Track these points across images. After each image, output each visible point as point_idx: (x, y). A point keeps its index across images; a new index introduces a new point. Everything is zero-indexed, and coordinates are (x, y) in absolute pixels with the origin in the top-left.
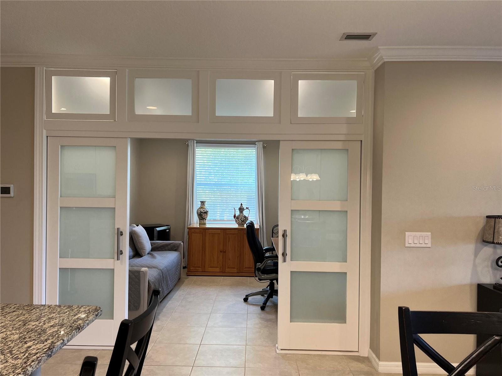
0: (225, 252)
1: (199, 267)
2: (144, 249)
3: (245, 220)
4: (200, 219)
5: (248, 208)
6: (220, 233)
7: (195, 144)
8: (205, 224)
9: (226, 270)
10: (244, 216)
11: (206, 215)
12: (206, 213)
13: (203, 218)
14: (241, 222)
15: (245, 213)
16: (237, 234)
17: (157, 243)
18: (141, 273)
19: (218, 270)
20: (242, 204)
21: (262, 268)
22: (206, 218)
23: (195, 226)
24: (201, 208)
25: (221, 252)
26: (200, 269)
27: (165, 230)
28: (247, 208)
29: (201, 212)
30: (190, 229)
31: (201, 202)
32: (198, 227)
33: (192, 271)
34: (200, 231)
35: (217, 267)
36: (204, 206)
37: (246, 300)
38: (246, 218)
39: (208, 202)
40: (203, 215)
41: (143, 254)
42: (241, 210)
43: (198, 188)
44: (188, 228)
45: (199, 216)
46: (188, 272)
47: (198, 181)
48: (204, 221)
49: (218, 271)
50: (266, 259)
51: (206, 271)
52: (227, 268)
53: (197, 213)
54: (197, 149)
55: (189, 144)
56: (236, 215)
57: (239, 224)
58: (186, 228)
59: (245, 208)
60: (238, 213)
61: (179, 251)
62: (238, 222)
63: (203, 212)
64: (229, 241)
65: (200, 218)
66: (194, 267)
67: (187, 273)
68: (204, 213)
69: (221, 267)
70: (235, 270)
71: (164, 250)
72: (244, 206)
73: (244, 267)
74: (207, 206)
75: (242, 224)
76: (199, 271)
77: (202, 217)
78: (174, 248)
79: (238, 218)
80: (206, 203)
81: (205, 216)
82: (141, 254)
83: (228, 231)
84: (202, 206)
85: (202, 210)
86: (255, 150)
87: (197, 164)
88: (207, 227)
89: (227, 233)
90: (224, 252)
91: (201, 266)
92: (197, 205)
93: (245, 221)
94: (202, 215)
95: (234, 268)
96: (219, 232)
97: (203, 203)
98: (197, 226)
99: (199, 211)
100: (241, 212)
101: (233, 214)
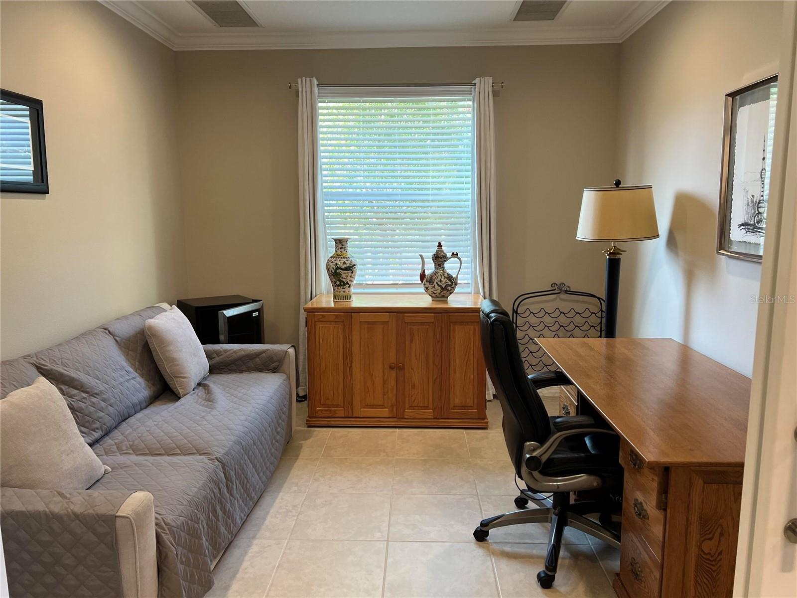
0: (401, 369)
1: (338, 406)
2: (184, 378)
3: (450, 285)
4: (335, 286)
5: (457, 254)
6: (388, 322)
7: (316, 89)
8: (348, 297)
9: (405, 413)
10: (446, 275)
11: (350, 274)
12: (350, 268)
13: (343, 282)
14: (439, 291)
15: (450, 267)
16: (433, 323)
17: (226, 351)
18: (119, 522)
19: (385, 412)
20: (440, 246)
21: (544, 459)
22: (349, 283)
23: (324, 305)
24: (337, 256)
25: (391, 368)
26: (341, 411)
27: (249, 313)
28: (453, 254)
29: (338, 268)
30: (310, 311)
31: (335, 240)
32: (332, 305)
33: (320, 416)
34: (337, 316)
35: (383, 406)
36: (344, 252)
37: (481, 535)
38: (451, 282)
39: (355, 240)
40: (344, 275)
41: (180, 391)
42: (439, 259)
43: (326, 205)
44: (306, 310)
45: (332, 277)
46: (309, 417)
47: (326, 188)
48: (347, 289)
49: (387, 415)
50: (559, 431)
51: (354, 416)
52: (407, 406)
53: (328, 269)
54: (320, 105)
55: (300, 89)
56: (427, 273)
57: (434, 296)
58: (302, 311)
59: (449, 255)
60: (430, 268)
61: (284, 373)
62: (431, 290)
63: (343, 267)
64: (412, 341)
65: (335, 282)
66: (325, 406)
67: (307, 421)
68: (347, 269)
69: (392, 406)
70: (429, 413)
71: (244, 368)
72: (447, 251)
73: (451, 406)
74: (353, 253)
75: (443, 296)
76: (337, 415)
77: (341, 281)
78: (271, 365)
79: (431, 281)
80: (349, 243)
81: (347, 276)
82: (175, 390)
83: (407, 316)
84: (339, 252)
85: (339, 262)
86: (470, 103)
87: (322, 148)
88: (353, 306)
89: (406, 321)
90: (398, 368)
91: (342, 405)
92: (327, 250)
93: (449, 288)
94: (340, 274)
95: (426, 408)
96: (387, 320)
97: (340, 243)
98: (329, 302)
99: (332, 266)
100: (440, 265)
101: (417, 270)
